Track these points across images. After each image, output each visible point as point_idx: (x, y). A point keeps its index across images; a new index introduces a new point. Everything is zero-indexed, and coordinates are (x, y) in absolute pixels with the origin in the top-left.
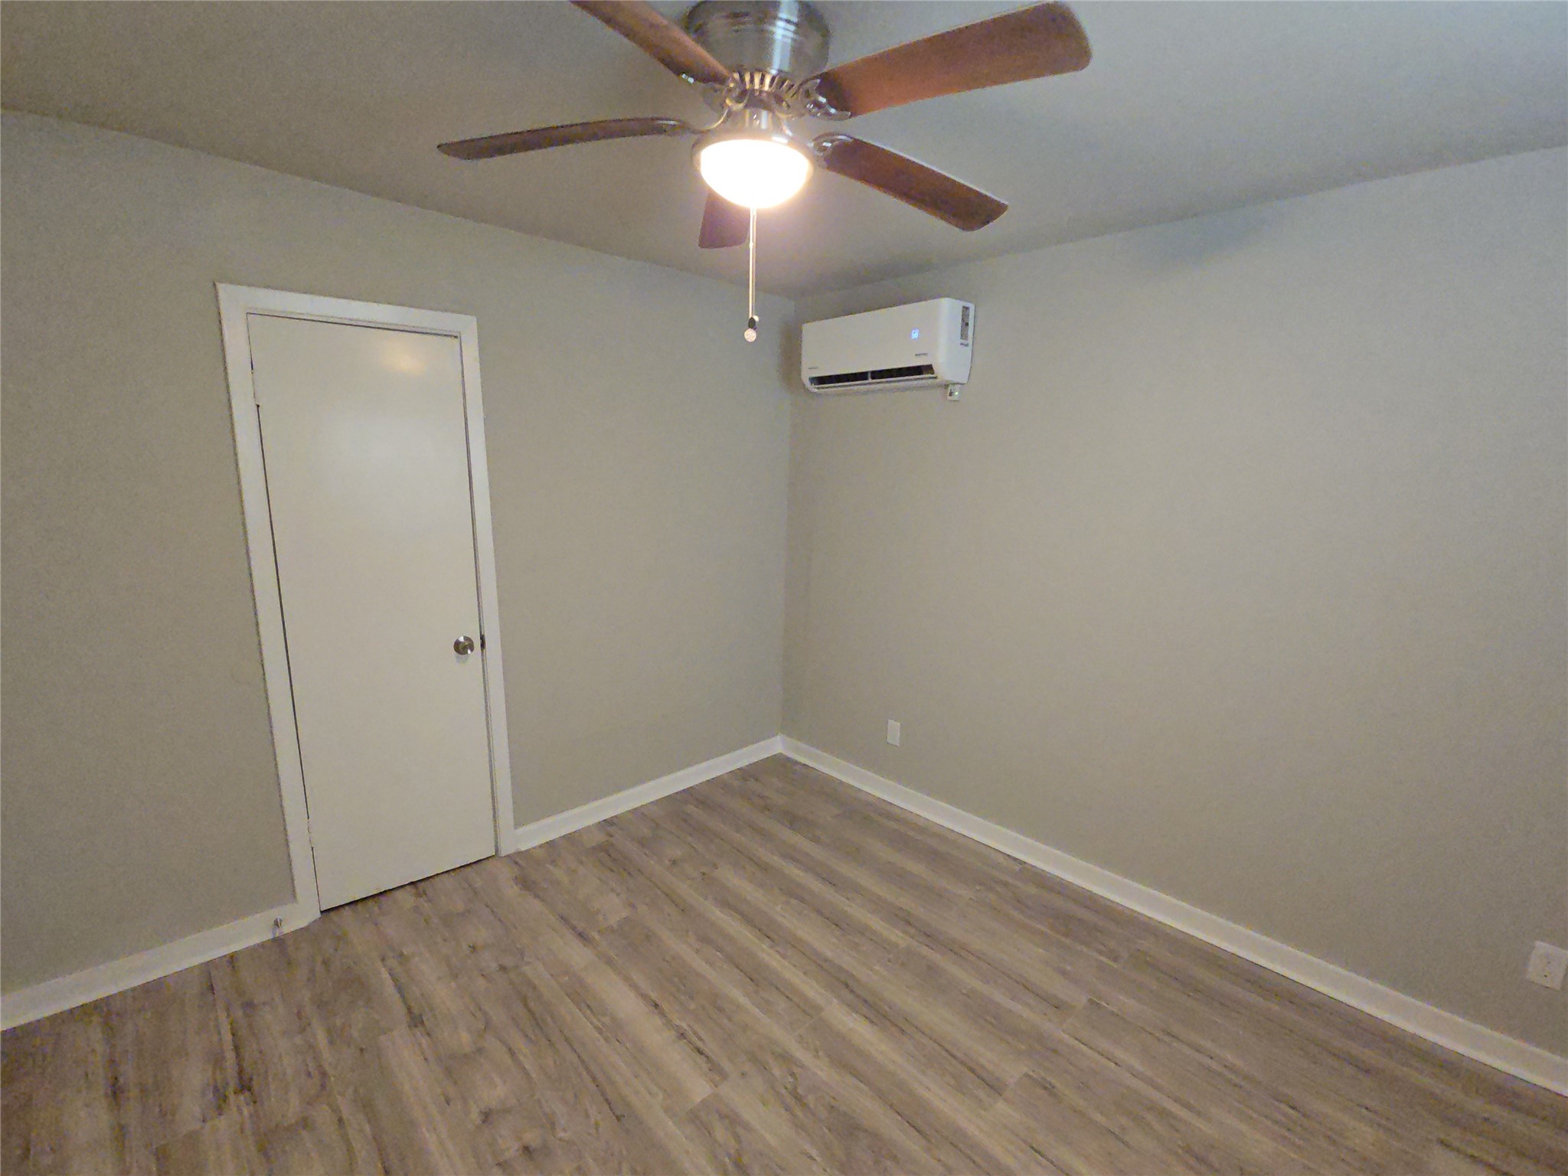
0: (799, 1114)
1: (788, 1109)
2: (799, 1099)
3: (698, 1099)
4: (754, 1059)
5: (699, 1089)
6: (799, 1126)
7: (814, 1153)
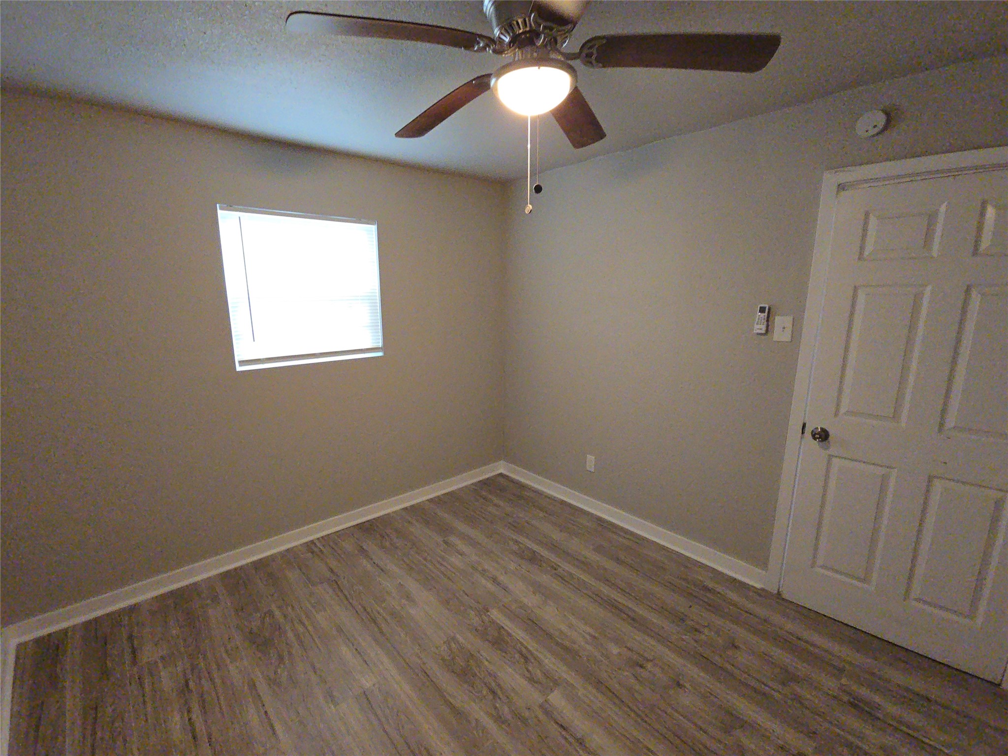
0: (493, 684)
1: (499, 685)
2: (494, 693)
3: (556, 692)
4: (524, 721)
5: (556, 698)
6: (494, 676)
7: (486, 663)
